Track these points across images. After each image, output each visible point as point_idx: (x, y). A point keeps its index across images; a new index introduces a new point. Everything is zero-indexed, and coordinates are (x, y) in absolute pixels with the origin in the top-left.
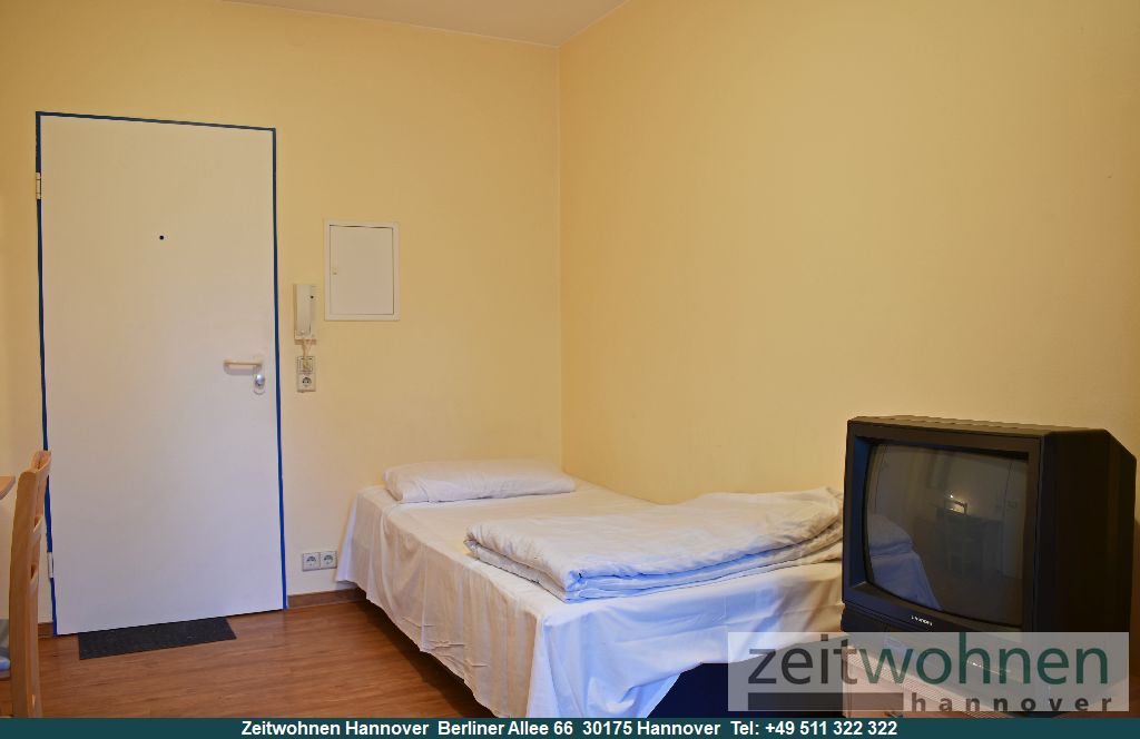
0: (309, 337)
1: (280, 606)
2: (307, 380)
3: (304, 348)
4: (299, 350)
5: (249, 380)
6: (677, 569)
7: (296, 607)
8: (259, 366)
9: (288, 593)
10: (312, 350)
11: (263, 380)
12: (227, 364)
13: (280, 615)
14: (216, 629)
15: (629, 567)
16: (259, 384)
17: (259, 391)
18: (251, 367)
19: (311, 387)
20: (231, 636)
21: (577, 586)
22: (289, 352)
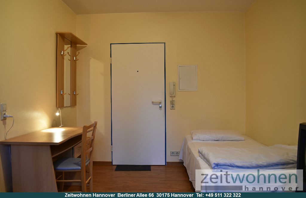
0: (173, 96)
1: (164, 164)
2: (173, 107)
3: (172, 98)
4: (171, 99)
5: (158, 106)
6: (250, 166)
7: (168, 165)
8: (160, 103)
9: (167, 161)
10: (174, 99)
11: (161, 106)
12: (153, 102)
13: (164, 167)
14: (147, 168)
15: (233, 164)
16: (160, 107)
17: (160, 109)
18: (158, 103)
19: (174, 108)
20: (150, 170)
21: (216, 167)
22: (168, 100)
